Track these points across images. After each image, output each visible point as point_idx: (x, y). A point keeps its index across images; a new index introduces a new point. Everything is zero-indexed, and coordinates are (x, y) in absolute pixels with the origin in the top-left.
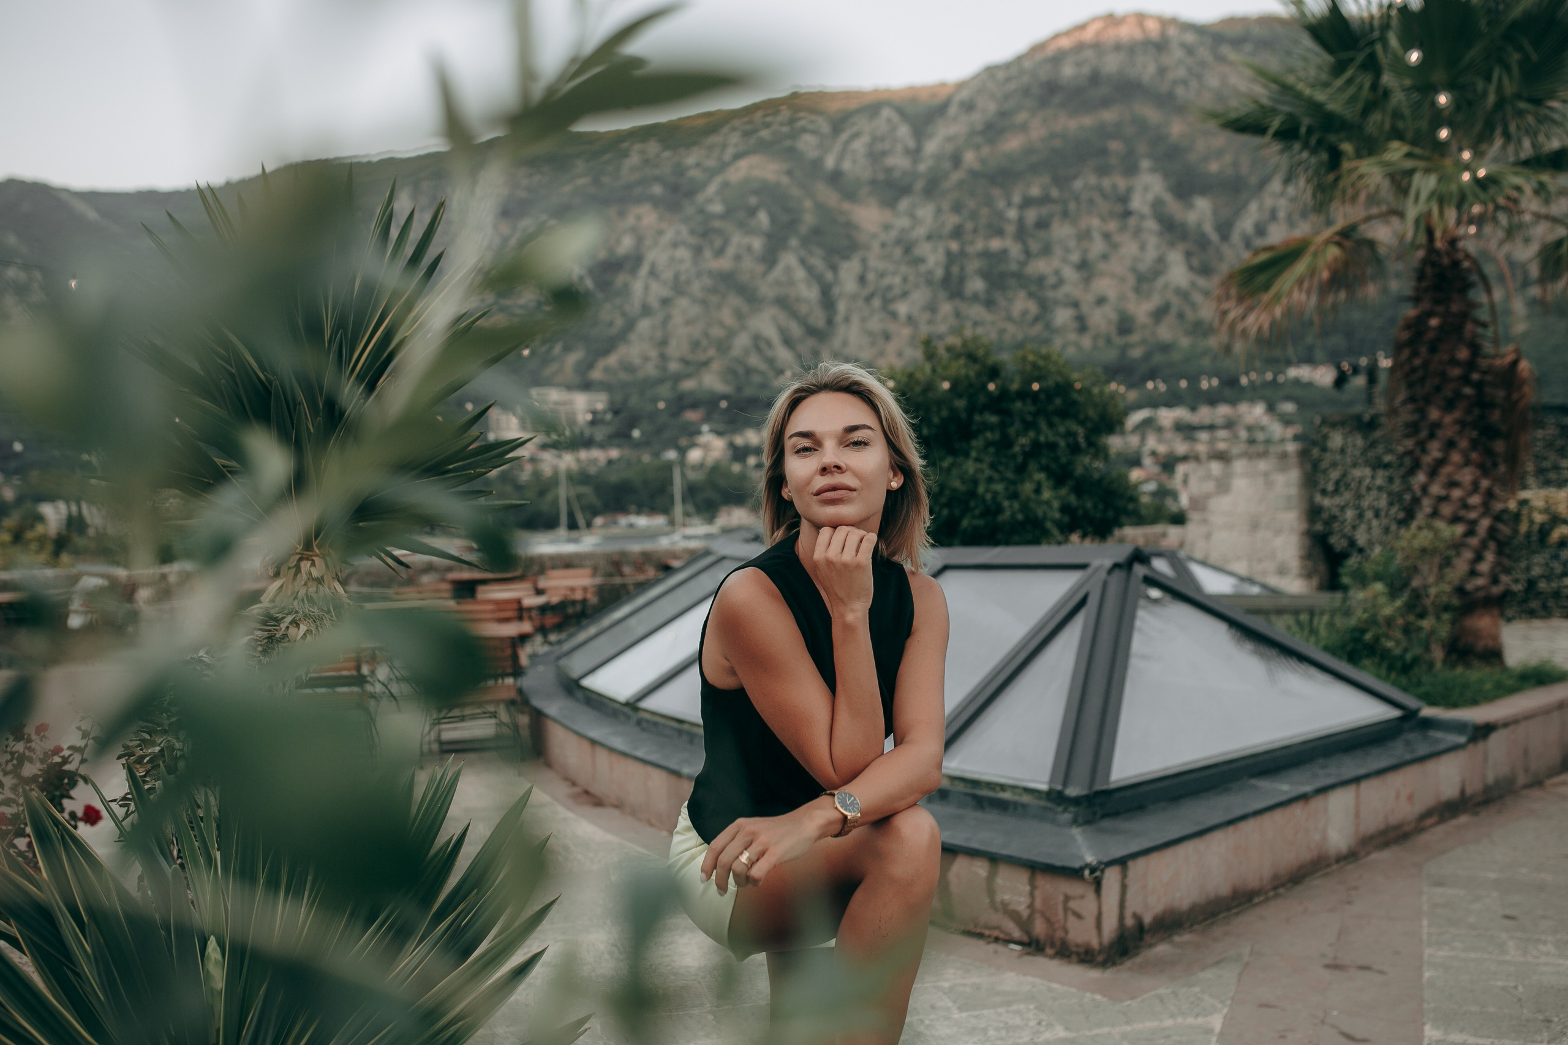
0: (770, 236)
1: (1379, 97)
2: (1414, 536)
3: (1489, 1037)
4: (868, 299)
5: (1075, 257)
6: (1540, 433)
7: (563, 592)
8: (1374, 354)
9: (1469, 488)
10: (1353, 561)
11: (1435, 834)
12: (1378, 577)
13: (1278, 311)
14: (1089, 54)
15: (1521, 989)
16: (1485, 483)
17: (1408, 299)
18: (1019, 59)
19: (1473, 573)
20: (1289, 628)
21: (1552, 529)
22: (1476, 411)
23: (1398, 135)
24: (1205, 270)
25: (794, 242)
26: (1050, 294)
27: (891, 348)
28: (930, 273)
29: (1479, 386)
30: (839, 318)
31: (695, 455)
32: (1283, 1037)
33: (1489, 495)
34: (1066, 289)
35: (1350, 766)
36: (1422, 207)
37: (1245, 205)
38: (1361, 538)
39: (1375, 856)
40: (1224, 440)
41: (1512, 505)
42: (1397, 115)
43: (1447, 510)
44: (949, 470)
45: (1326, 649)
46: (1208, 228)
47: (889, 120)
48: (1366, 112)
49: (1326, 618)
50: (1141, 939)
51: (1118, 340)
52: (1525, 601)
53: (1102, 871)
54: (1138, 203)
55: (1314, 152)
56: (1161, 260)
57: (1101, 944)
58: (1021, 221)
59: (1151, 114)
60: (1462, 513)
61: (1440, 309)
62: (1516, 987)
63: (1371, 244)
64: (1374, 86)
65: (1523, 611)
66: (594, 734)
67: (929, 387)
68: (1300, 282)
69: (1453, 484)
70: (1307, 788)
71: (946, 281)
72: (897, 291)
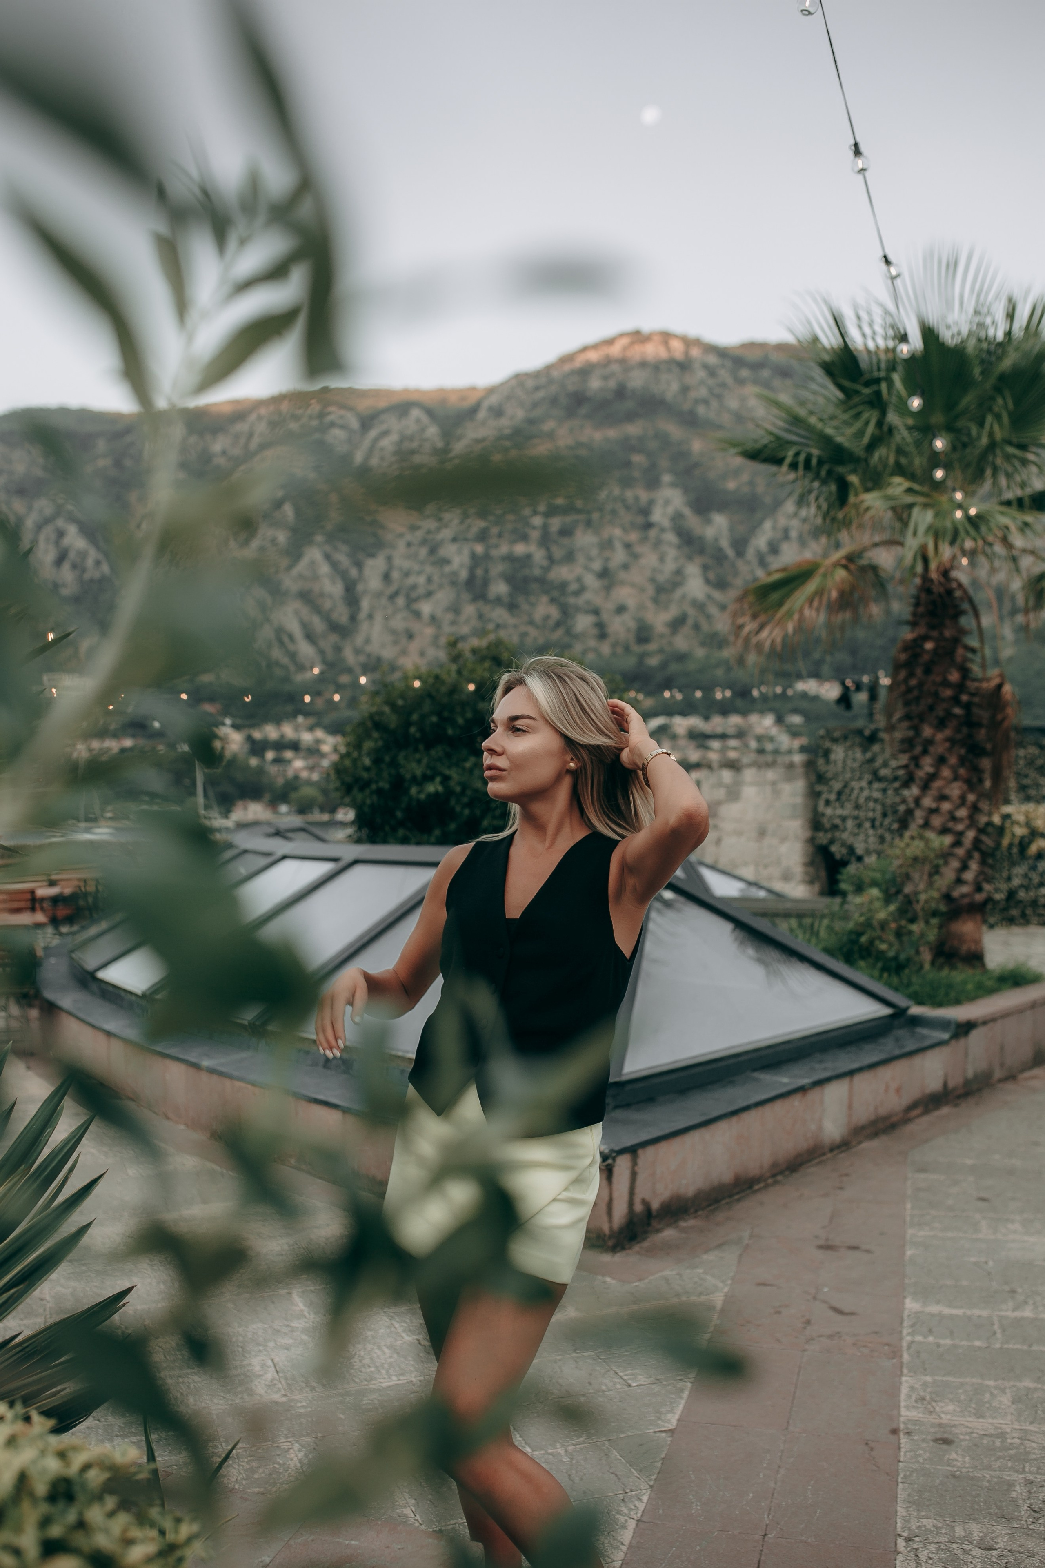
0: (294, 530)
1: (884, 434)
2: (908, 845)
3: (961, 1307)
4: (393, 597)
5: (597, 566)
6: (1022, 752)
7: (76, 883)
8: (876, 673)
9: (958, 801)
10: (852, 869)
11: (920, 1124)
12: (874, 883)
13: (790, 627)
14: (615, 368)
15: (991, 1264)
16: (971, 797)
17: (908, 623)
18: (549, 368)
19: (959, 881)
20: (791, 930)
21: (1030, 843)
22: (965, 730)
23: (900, 470)
24: (721, 584)
25: (319, 538)
26: (572, 600)
27: (414, 647)
28: (455, 574)
29: (967, 706)
30: (362, 615)
32: (779, 1312)
33: (975, 809)
34: (587, 596)
35: (845, 1061)
36: (920, 539)
37: (760, 523)
38: (860, 849)
39: (865, 1145)
40: (735, 749)
41: (996, 819)
42: (900, 451)
43: (937, 821)
44: (471, 771)
45: (828, 951)
46: (725, 544)
47: (418, 421)
48: (871, 447)
49: (826, 922)
50: (649, 1224)
51: (637, 649)
52: (1005, 909)
53: (614, 1159)
54: (658, 515)
55: (824, 482)
56: (679, 572)
57: (611, 1228)
58: (545, 527)
59: (674, 430)
60: (951, 825)
61: (935, 634)
62: (986, 1263)
63: (874, 569)
64: (880, 424)
65: (1003, 919)
66: (110, 1026)
67: (455, 689)
68: (811, 600)
69: (943, 798)
70: (806, 1081)
71: (470, 582)
72: (421, 591)
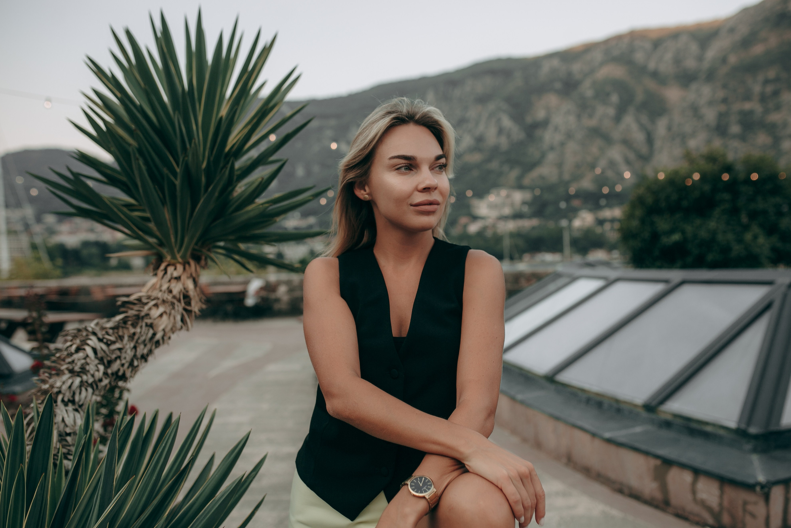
0: (618, 107)
4: (673, 138)
25: (631, 109)
26: (780, 132)
28: (708, 123)
31: (577, 223)
47: (685, 41)
53: (770, 489)
58: (763, 92)
71: (718, 127)
72: (689, 133)
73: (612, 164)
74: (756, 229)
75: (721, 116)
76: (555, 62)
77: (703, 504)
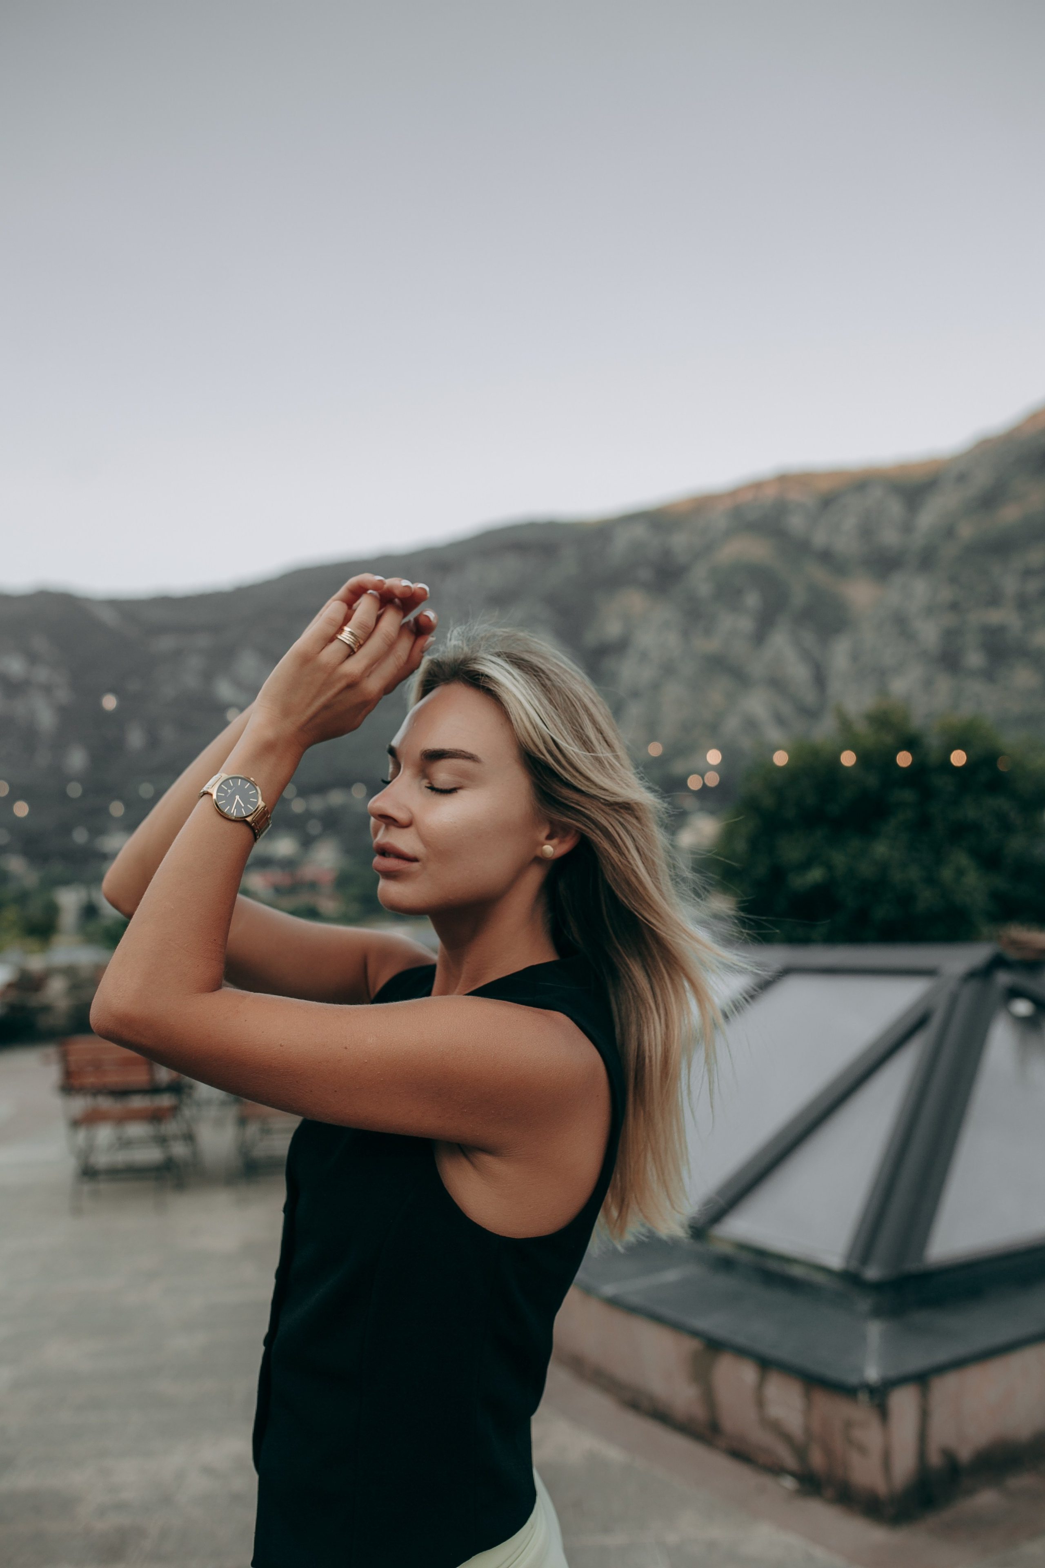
0: (760, 615)
28: (925, 648)
47: (879, 497)
50: (954, 1484)
53: (890, 1392)
57: (890, 1489)
58: (1022, 592)
71: (943, 655)
73: (751, 725)
74: (962, 859)
75: (951, 635)
76: (640, 531)
77: (776, 1428)
